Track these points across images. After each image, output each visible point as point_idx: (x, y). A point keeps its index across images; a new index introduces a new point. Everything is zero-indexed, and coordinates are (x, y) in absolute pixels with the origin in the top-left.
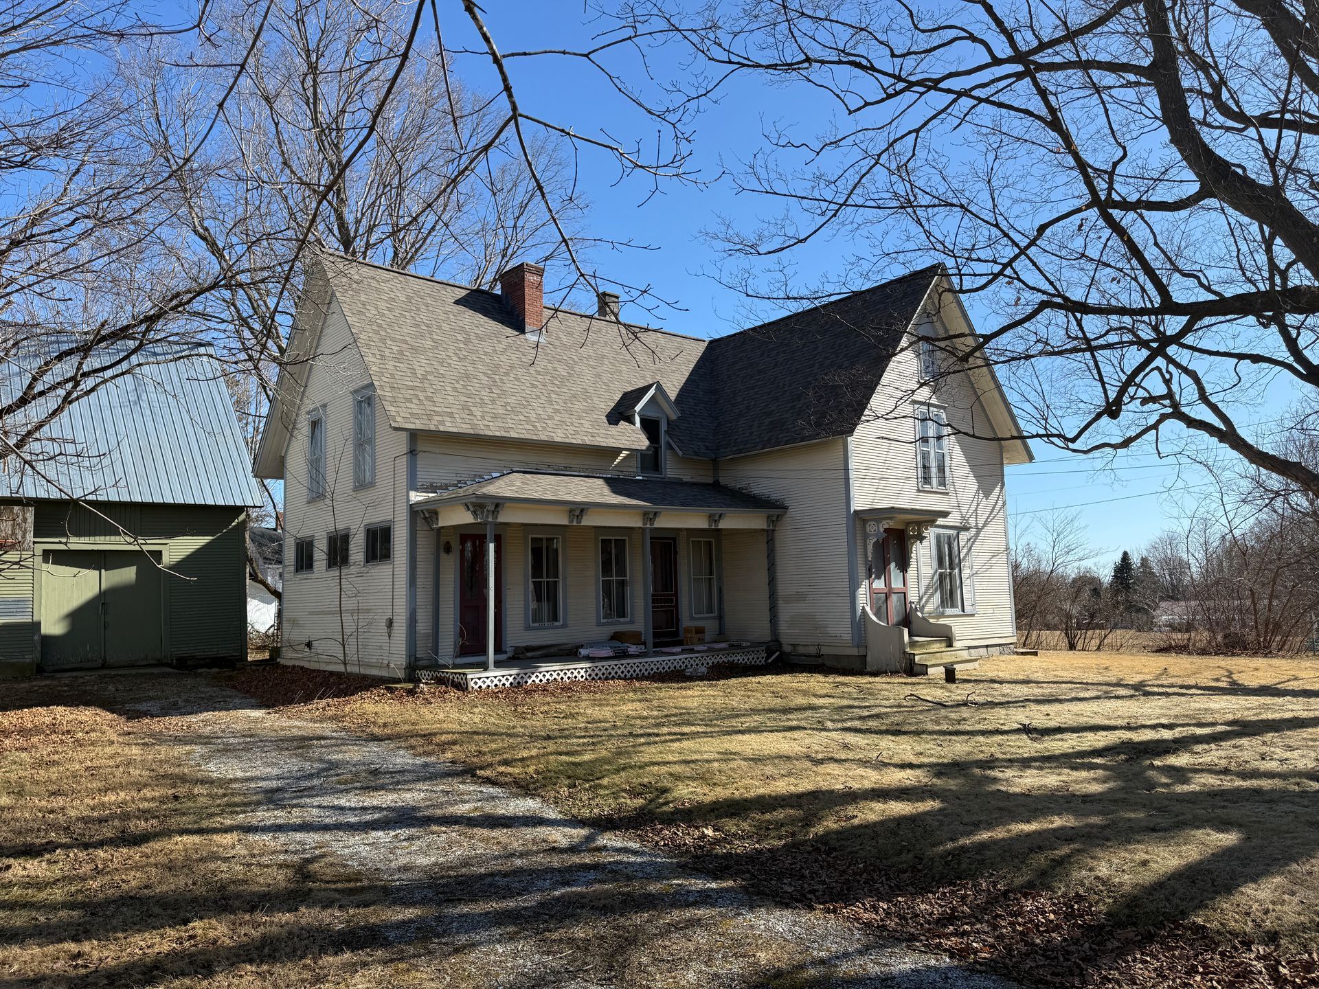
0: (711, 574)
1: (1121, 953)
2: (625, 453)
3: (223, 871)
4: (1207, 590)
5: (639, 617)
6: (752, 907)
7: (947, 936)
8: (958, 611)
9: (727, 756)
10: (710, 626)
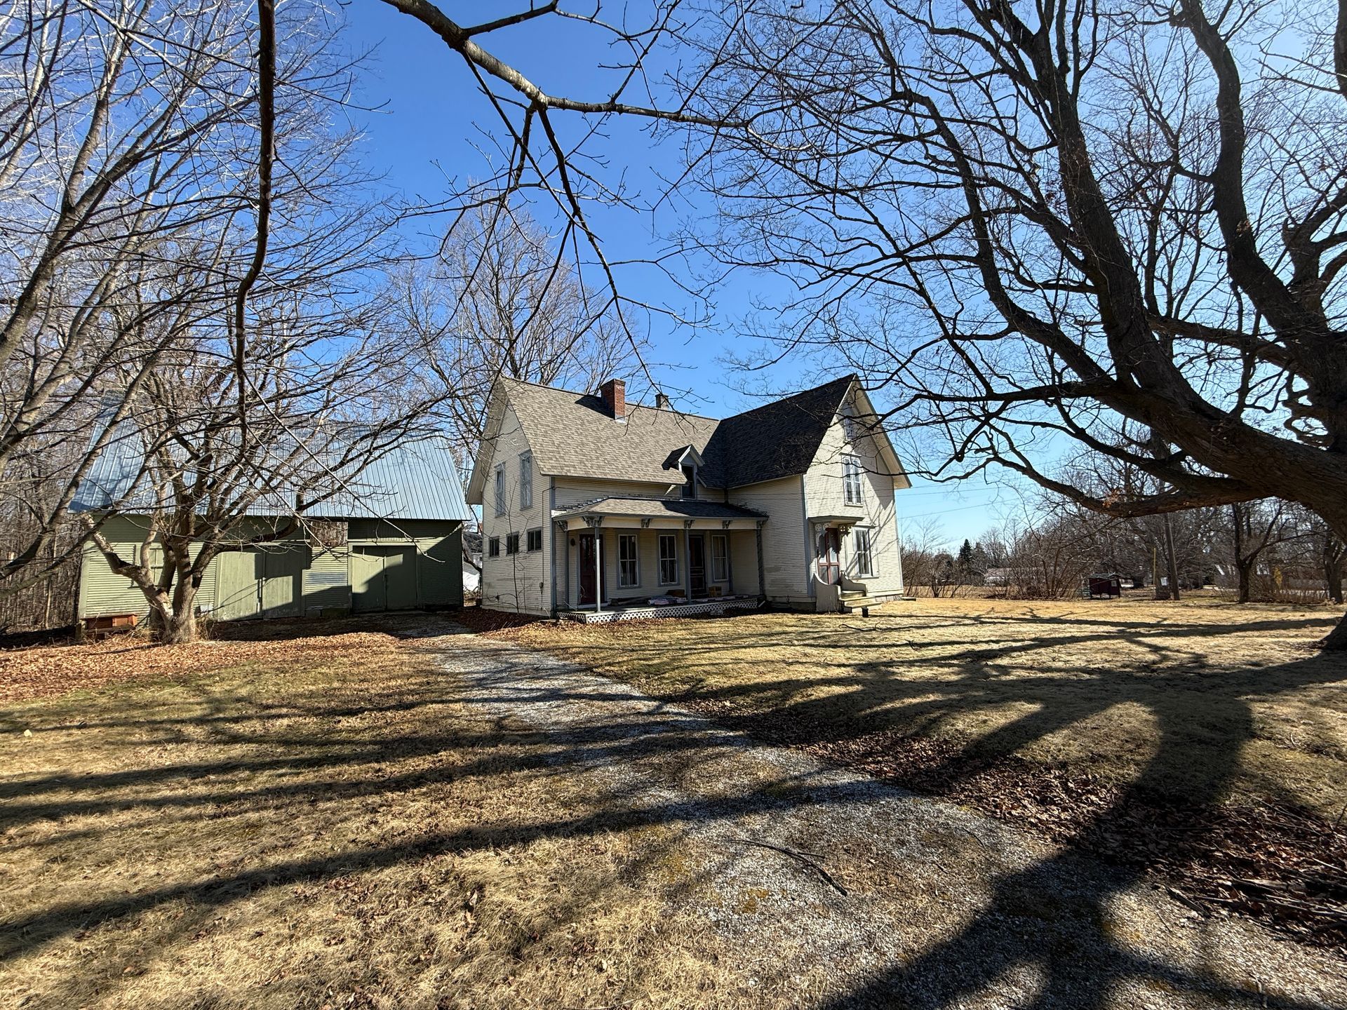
0: (724, 556)
1: (972, 775)
2: (673, 486)
3: (456, 724)
4: (1016, 562)
5: (683, 580)
6: (754, 747)
7: (869, 764)
8: (869, 575)
9: (737, 661)
10: (725, 586)
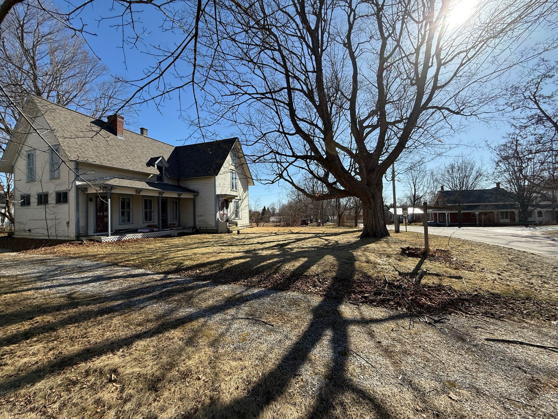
0: (177, 209)
2: (152, 175)
7: (262, 284)
8: (238, 218)
9: (195, 254)
10: (177, 223)
